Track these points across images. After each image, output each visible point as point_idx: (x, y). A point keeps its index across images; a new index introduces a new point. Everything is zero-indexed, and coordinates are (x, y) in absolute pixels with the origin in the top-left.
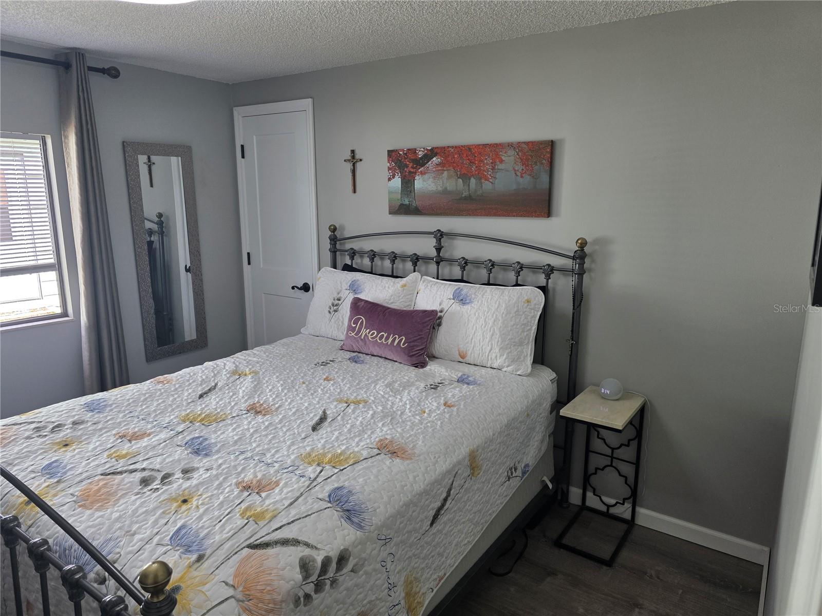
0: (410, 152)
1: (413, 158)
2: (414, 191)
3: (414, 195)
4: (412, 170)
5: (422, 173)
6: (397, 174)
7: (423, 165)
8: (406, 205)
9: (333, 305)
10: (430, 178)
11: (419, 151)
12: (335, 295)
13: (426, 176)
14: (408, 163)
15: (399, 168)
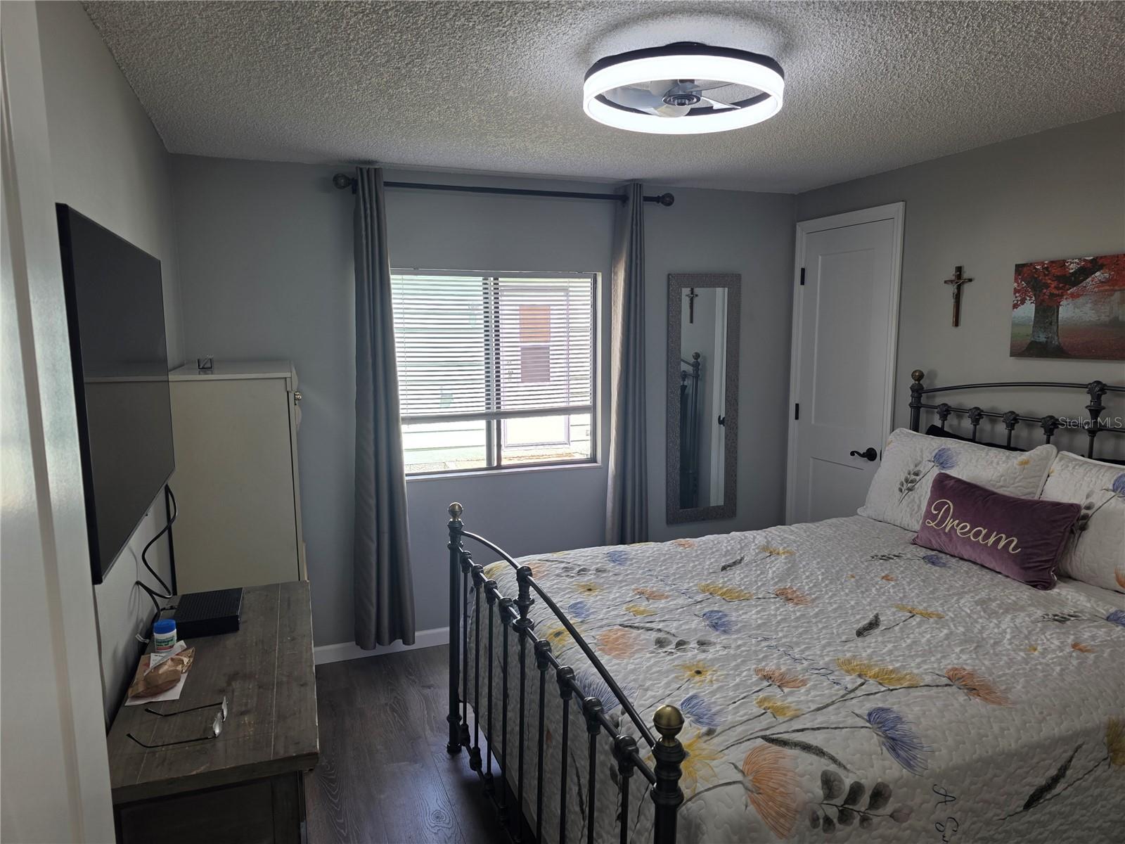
0: (1054, 265)
1: (1059, 274)
2: (1057, 322)
3: (1055, 328)
4: (1056, 292)
5: (1073, 296)
6: (1028, 298)
7: (1075, 284)
8: (1040, 343)
9: (907, 480)
10: (1087, 303)
11: (1071, 263)
12: (912, 467)
13: (1080, 300)
14: (1049, 281)
15: (1034, 288)
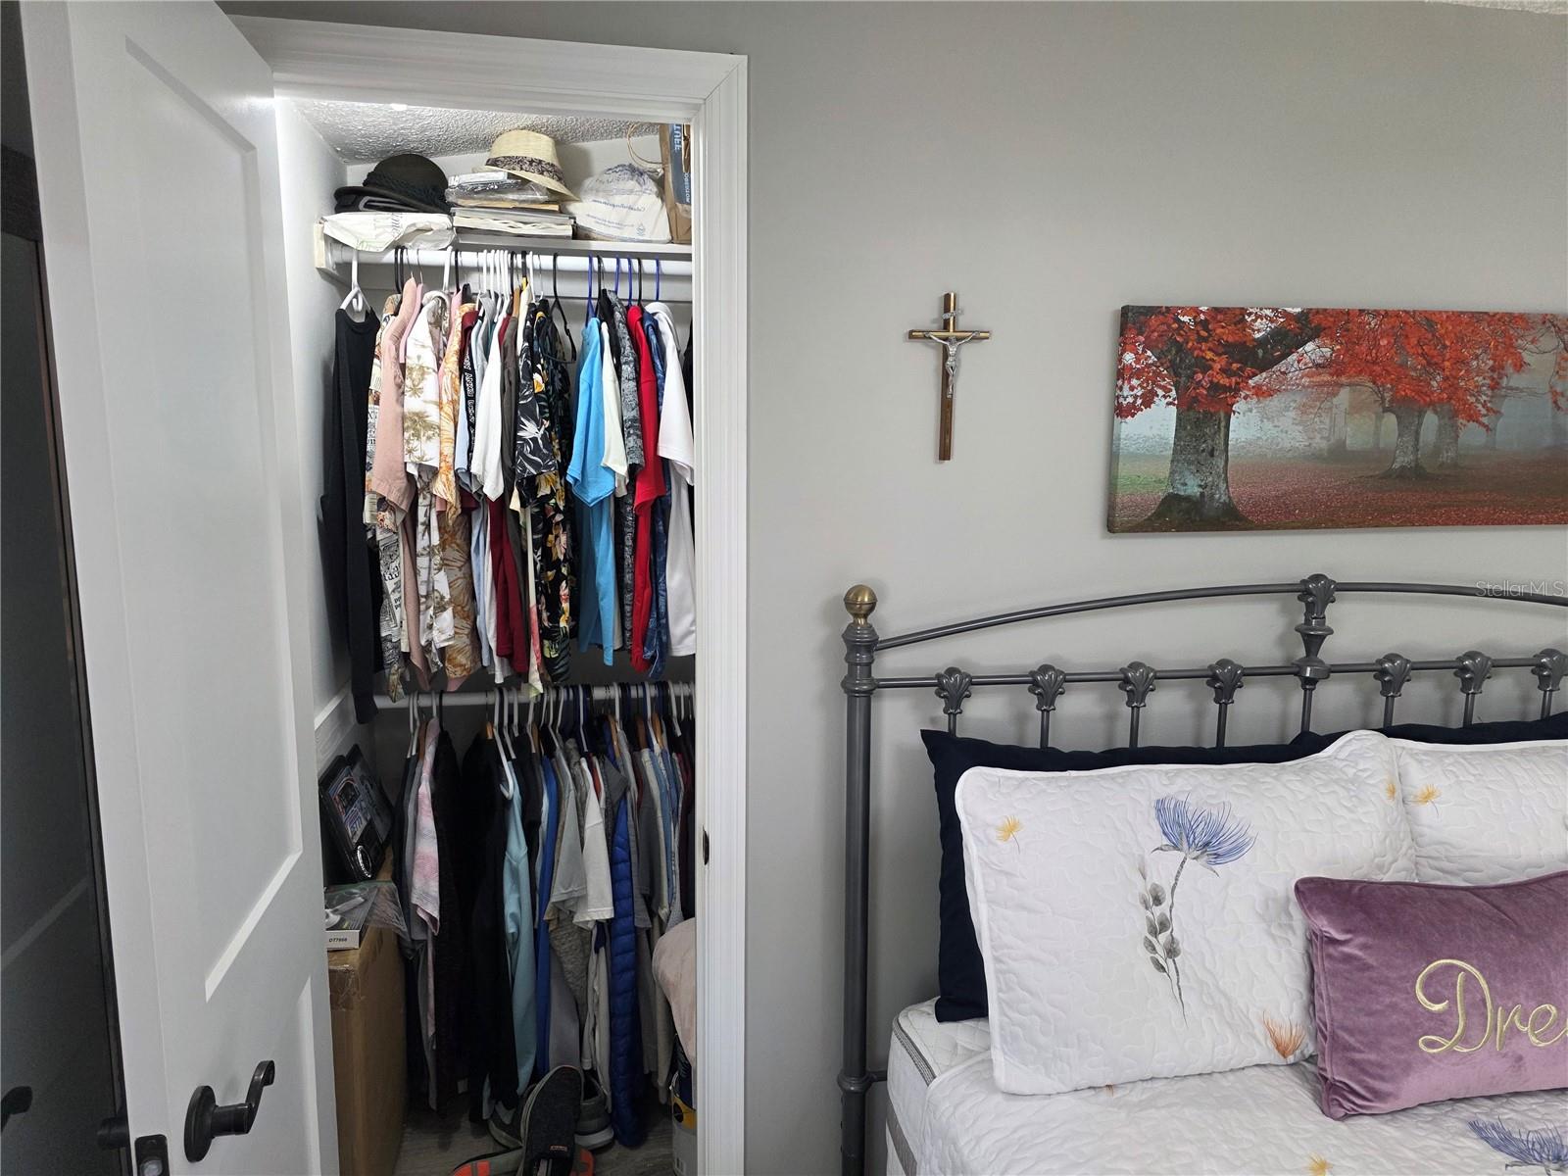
0: (1219, 317)
1: (1231, 339)
2: (1226, 451)
3: (1221, 464)
4: (1224, 381)
5: (1260, 392)
6: (1160, 392)
7: (1265, 365)
8: (1188, 499)
9: (1155, 932)
10: (1287, 408)
11: (1258, 317)
12: (1142, 888)
13: (1274, 403)
14: (1209, 355)
15: (1175, 370)
